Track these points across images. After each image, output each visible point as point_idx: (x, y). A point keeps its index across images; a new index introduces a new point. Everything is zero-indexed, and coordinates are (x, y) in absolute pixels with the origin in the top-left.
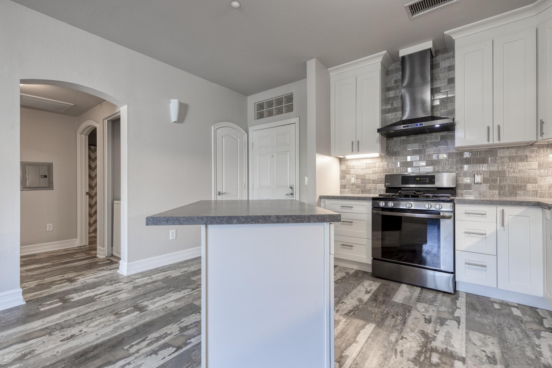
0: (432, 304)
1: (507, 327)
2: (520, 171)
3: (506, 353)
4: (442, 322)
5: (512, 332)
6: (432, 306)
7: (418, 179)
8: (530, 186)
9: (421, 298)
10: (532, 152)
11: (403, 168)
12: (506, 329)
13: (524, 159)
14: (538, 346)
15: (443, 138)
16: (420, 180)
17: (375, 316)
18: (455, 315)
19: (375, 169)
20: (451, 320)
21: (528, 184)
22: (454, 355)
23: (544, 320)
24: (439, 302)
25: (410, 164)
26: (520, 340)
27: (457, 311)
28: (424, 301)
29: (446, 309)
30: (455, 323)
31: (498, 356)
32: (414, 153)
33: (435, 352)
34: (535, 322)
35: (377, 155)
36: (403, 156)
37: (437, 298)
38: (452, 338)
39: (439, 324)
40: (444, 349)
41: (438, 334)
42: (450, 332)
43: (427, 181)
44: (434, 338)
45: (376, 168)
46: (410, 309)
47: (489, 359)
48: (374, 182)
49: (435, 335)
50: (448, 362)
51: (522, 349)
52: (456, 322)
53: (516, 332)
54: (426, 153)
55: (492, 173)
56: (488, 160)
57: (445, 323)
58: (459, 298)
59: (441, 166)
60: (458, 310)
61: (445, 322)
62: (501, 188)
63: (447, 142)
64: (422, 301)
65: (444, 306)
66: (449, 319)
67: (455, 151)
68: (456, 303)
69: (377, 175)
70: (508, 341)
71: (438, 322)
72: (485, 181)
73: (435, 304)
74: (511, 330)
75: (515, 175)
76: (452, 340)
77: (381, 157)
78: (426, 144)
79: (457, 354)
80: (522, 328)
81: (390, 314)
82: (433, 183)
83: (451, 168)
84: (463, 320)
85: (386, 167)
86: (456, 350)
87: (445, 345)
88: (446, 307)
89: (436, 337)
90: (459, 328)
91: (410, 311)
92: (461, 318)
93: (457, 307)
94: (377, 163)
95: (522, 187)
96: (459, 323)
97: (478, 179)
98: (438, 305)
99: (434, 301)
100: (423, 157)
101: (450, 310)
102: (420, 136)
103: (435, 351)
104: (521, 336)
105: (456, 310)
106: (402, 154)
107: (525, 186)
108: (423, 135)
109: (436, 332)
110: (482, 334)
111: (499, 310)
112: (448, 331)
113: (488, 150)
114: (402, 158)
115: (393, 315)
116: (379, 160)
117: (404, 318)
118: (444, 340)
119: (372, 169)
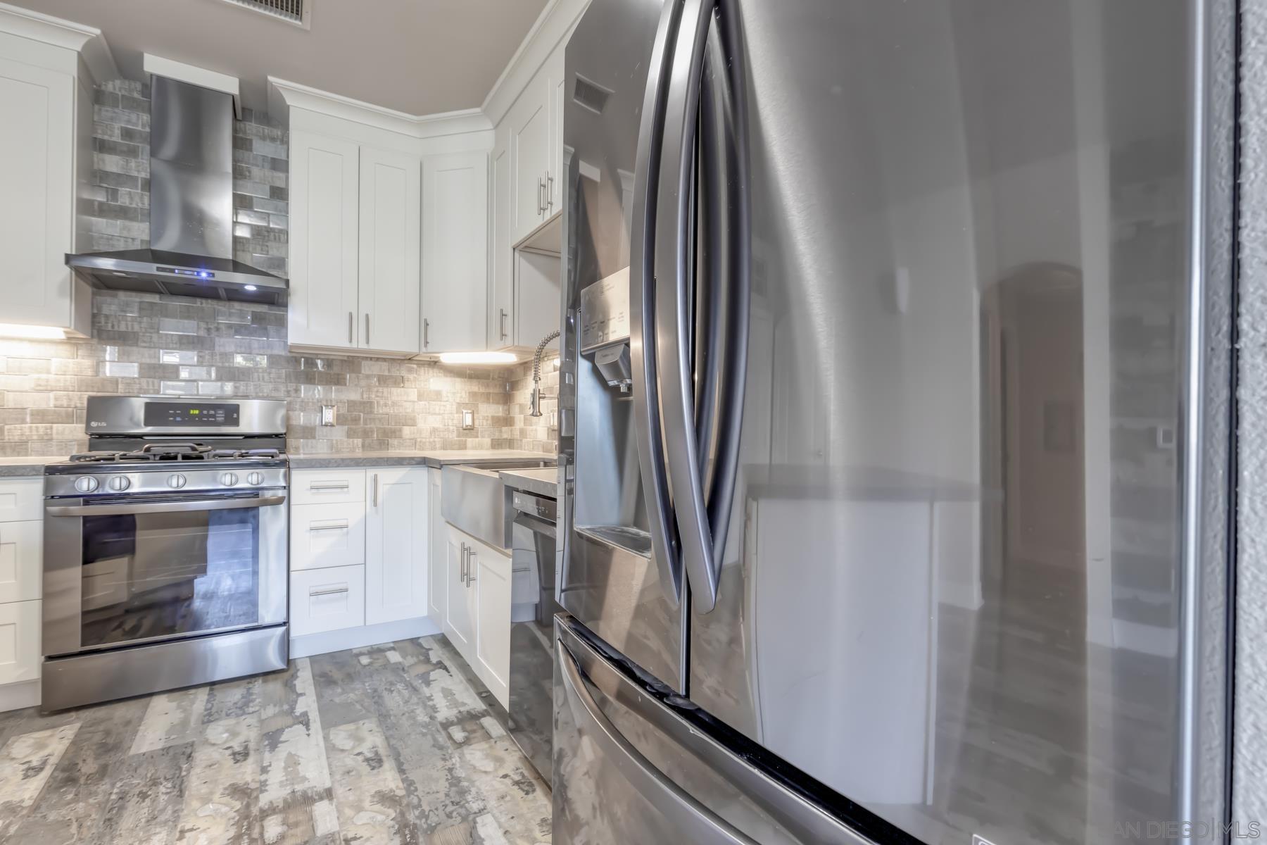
0: (244, 713)
1: (386, 689)
2: (394, 404)
3: (391, 736)
4: (272, 740)
5: (395, 694)
6: (244, 717)
7: (197, 412)
8: (407, 431)
9: (214, 710)
10: (410, 371)
11: (150, 380)
12: (385, 694)
13: (399, 382)
14: (430, 699)
15: (257, 318)
16: (201, 416)
17: (80, 826)
18: (296, 714)
19: (44, 376)
20: (290, 727)
21: (405, 427)
22: (310, 795)
23: (430, 653)
24: (258, 700)
25: (171, 372)
26: (406, 702)
27: (299, 702)
28: (224, 713)
29: (277, 709)
30: (301, 728)
31: (383, 751)
32: (185, 343)
33: (271, 815)
34: (420, 662)
35: (59, 333)
36: (150, 347)
37: (252, 694)
38: (299, 764)
39: (268, 749)
40: (288, 797)
41: (270, 773)
42: (293, 753)
43: (220, 419)
44: (263, 786)
45: (48, 372)
46: (189, 751)
47: (370, 762)
48: (41, 416)
49: (263, 778)
50: (301, 818)
51: (412, 715)
52: (301, 725)
53: (399, 692)
54: (217, 348)
55: (352, 404)
56: (345, 379)
57: (281, 739)
58: (299, 674)
59: (252, 383)
60: (300, 699)
61: (280, 737)
62: (366, 434)
63: (266, 329)
64: (217, 717)
65: (272, 705)
66: (288, 727)
67: (283, 353)
68: (295, 685)
69: (52, 395)
70: (391, 712)
71: (265, 746)
72: (340, 419)
73: (251, 710)
74: (392, 691)
75: (386, 410)
76: (300, 767)
77: (70, 340)
78: (216, 325)
79: (315, 789)
80: (406, 680)
81: (131, 794)
82: (236, 422)
83: (276, 389)
84: (314, 716)
85: (89, 372)
86: (312, 784)
87: (288, 787)
88: (275, 706)
89: (266, 780)
90: (308, 735)
91: (190, 756)
92: (309, 714)
93: (297, 693)
94: (53, 360)
95: (395, 433)
96: (307, 725)
97: (329, 415)
98: (257, 708)
99: (246, 704)
100: (207, 357)
101: (286, 707)
102: (199, 303)
103: (270, 812)
104: (406, 693)
105: (296, 702)
106: (144, 342)
107: (400, 430)
108: (210, 301)
109: (264, 770)
110: (352, 724)
111: (370, 664)
112: (290, 754)
113: (346, 358)
114: (146, 351)
115: (141, 792)
116: (65, 350)
117: (178, 783)
118: (284, 778)
119: (36, 376)
